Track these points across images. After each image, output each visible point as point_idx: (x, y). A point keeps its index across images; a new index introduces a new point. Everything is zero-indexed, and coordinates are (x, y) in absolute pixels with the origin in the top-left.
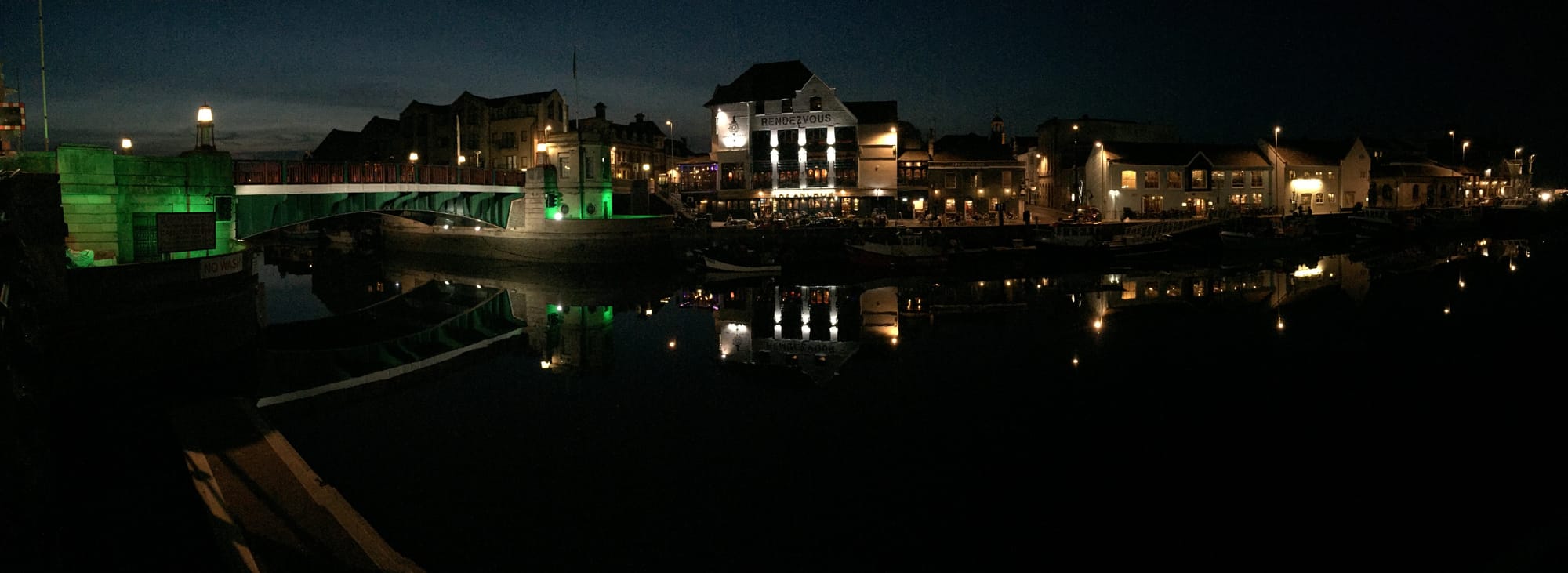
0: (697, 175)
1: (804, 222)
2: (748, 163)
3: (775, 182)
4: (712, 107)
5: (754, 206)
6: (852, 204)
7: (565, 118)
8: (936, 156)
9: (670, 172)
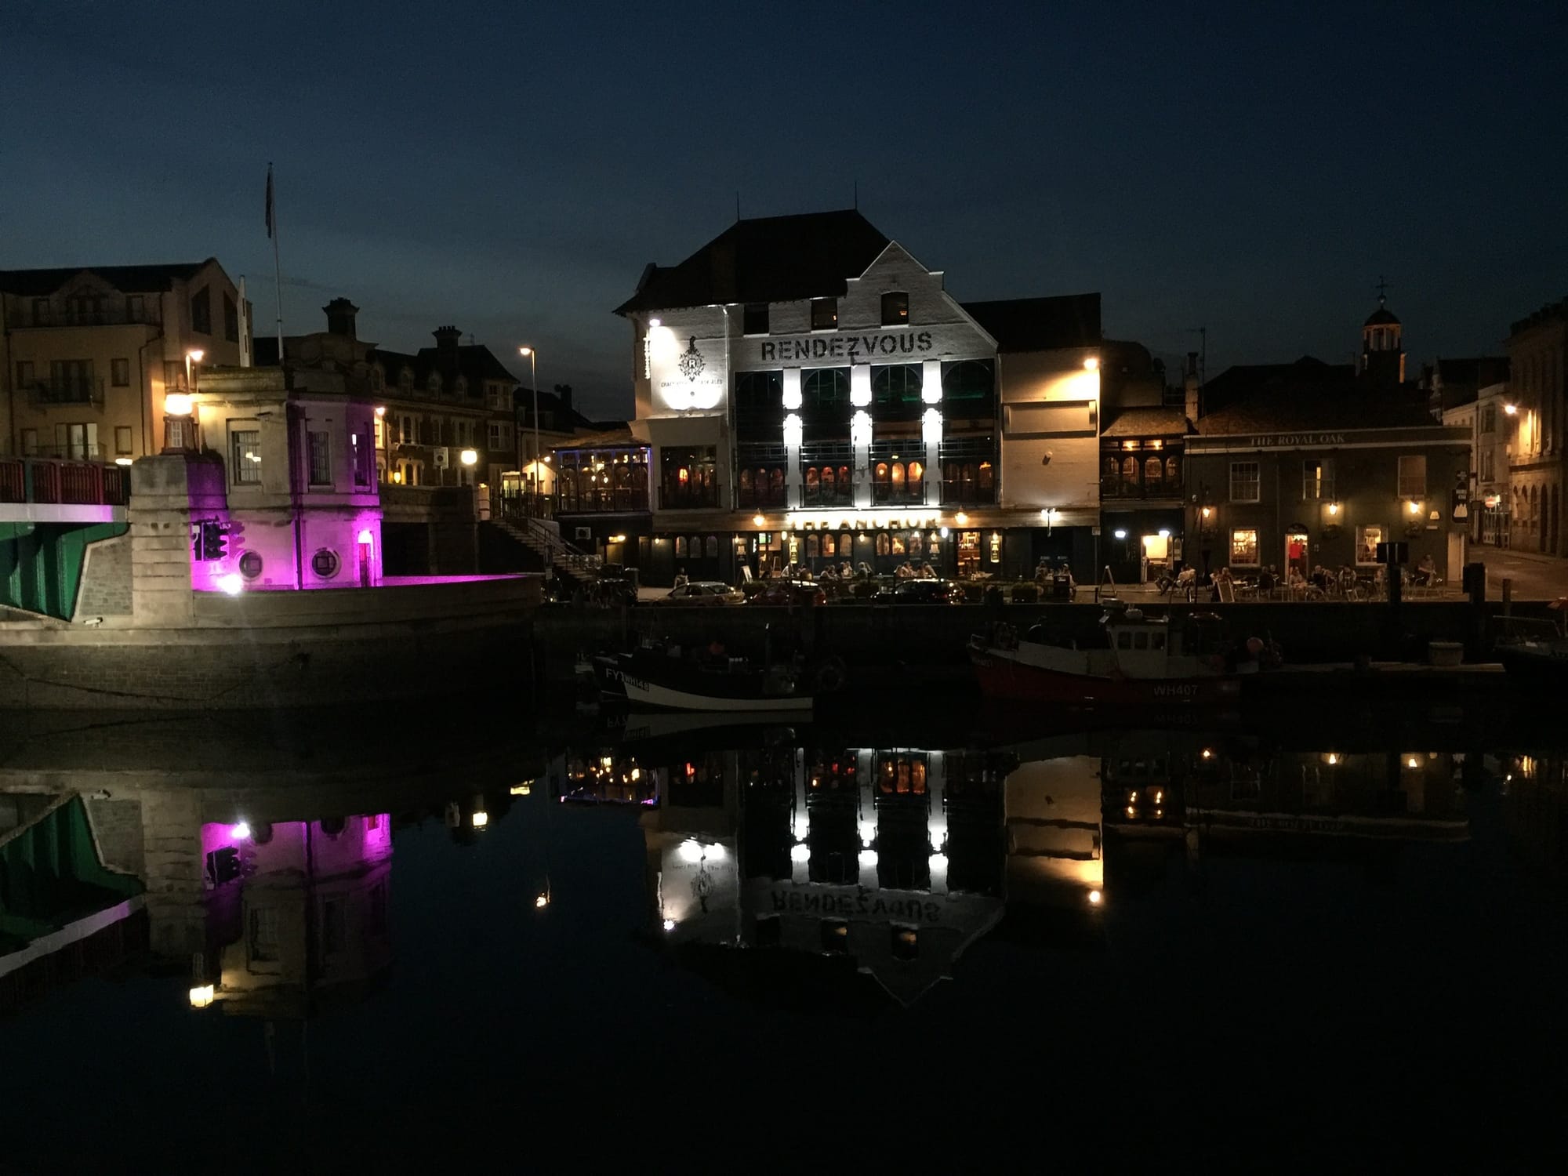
0: (600, 474)
1: (867, 588)
2: (728, 447)
3: (793, 492)
4: (635, 314)
5: (741, 550)
6: (983, 547)
7: (243, 332)
8: (1207, 420)
9: (530, 468)
